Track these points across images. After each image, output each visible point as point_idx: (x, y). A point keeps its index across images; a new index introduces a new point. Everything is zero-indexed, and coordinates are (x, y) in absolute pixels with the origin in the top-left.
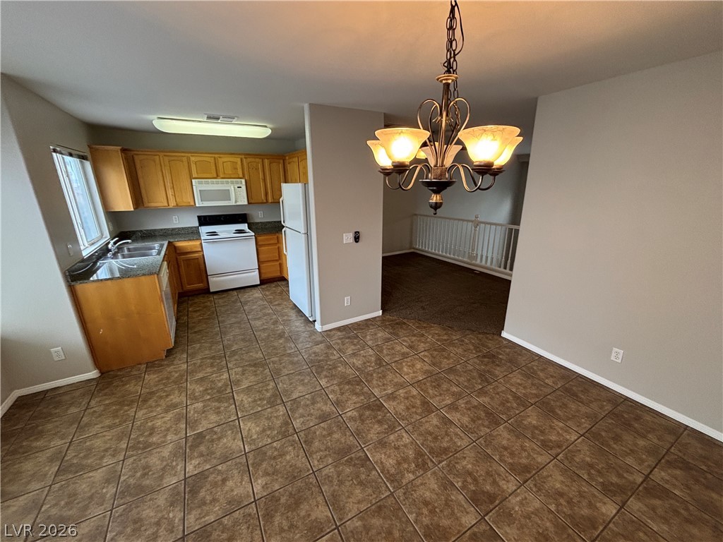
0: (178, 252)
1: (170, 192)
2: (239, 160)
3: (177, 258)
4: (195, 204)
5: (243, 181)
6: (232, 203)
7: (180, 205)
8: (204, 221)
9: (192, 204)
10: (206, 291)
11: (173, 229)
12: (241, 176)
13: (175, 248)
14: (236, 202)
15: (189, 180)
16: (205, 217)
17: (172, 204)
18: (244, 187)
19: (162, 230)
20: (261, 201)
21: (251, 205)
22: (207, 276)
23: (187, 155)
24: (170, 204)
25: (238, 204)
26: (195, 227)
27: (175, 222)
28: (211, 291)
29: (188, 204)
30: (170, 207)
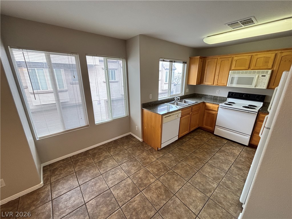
0: (206, 108)
2: (273, 55)
3: (204, 111)
4: (227, 85)
5: (270, 71)
6: (253, 86)
7: (219, 84)
8: (232, 95)
10: (212, 132)
11: (214, 96)
12: (270, 67)
13: (206, 106)
14: (256, 86)
15: (228, 71)
16: (233, 93)
17: (215, 83)
18: (268, 76)
22: (215, 125)
25: (257, 88)
26: (225, 98)
27: (217, 93)
28: (214, 134)
29: (223, 85)
30: (214, 85)
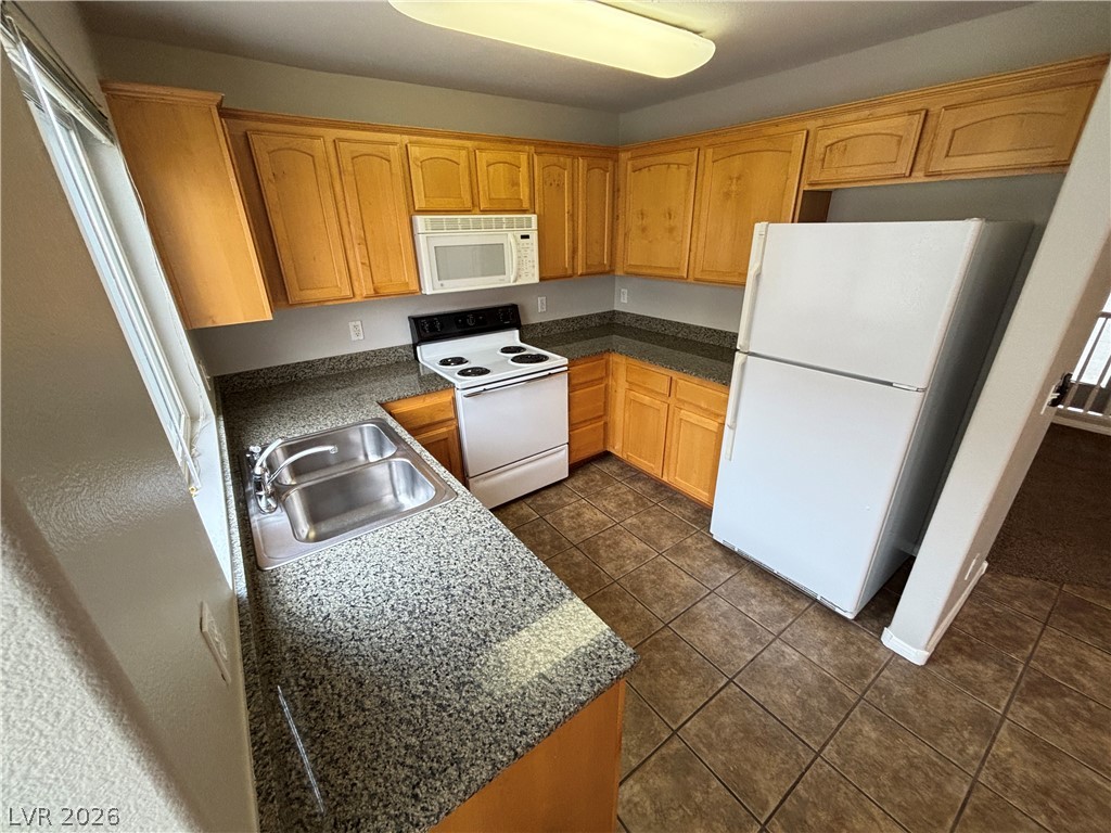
1: (357, 255)
2: (524, 158)
4: (421, 289)
5: (534, 218)
6: (509, 280)
7: (382, 291)
8: (430, 328)
9: (414, 287)
11: (351, 358)
12: (526, 205)
15: (407, 220)
16: (430, 318)
17: (364, 288)
18: (534, 236)
19: (323, 361)
20: (561, 273)
21: (545, 283)
23: (397, 138)
24: (357, 292)
26: (404, 347)
27: (354, 338)
29: (403, 289)
30: (358, 299)
